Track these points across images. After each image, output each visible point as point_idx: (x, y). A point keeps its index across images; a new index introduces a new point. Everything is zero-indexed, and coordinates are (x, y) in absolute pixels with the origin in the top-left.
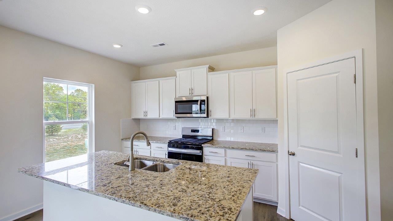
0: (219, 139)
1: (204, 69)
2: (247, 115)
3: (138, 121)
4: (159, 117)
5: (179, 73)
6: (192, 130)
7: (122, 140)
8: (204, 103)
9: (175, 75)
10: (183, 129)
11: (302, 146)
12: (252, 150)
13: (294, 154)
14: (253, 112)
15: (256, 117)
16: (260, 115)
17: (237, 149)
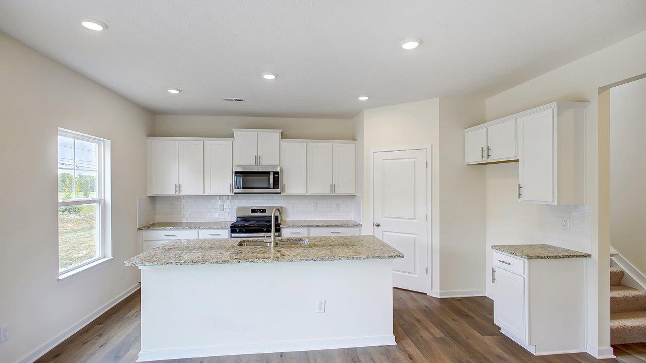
0: (288, 220)
1: (277, 134)
2: (326, 191)
3: (153, 199)
4: (204, 193)
5: (237, 133)
6: (252, 210)
7: (140, 229)
8: (277, 176)
9: (231, 136)
10: (239, 209)
11: (385, 217)
12: (338, 226)
13: (379, 226)
14: (333, 187)
15: (336, 193)
16: (340, 191)
17: (322, 226)
